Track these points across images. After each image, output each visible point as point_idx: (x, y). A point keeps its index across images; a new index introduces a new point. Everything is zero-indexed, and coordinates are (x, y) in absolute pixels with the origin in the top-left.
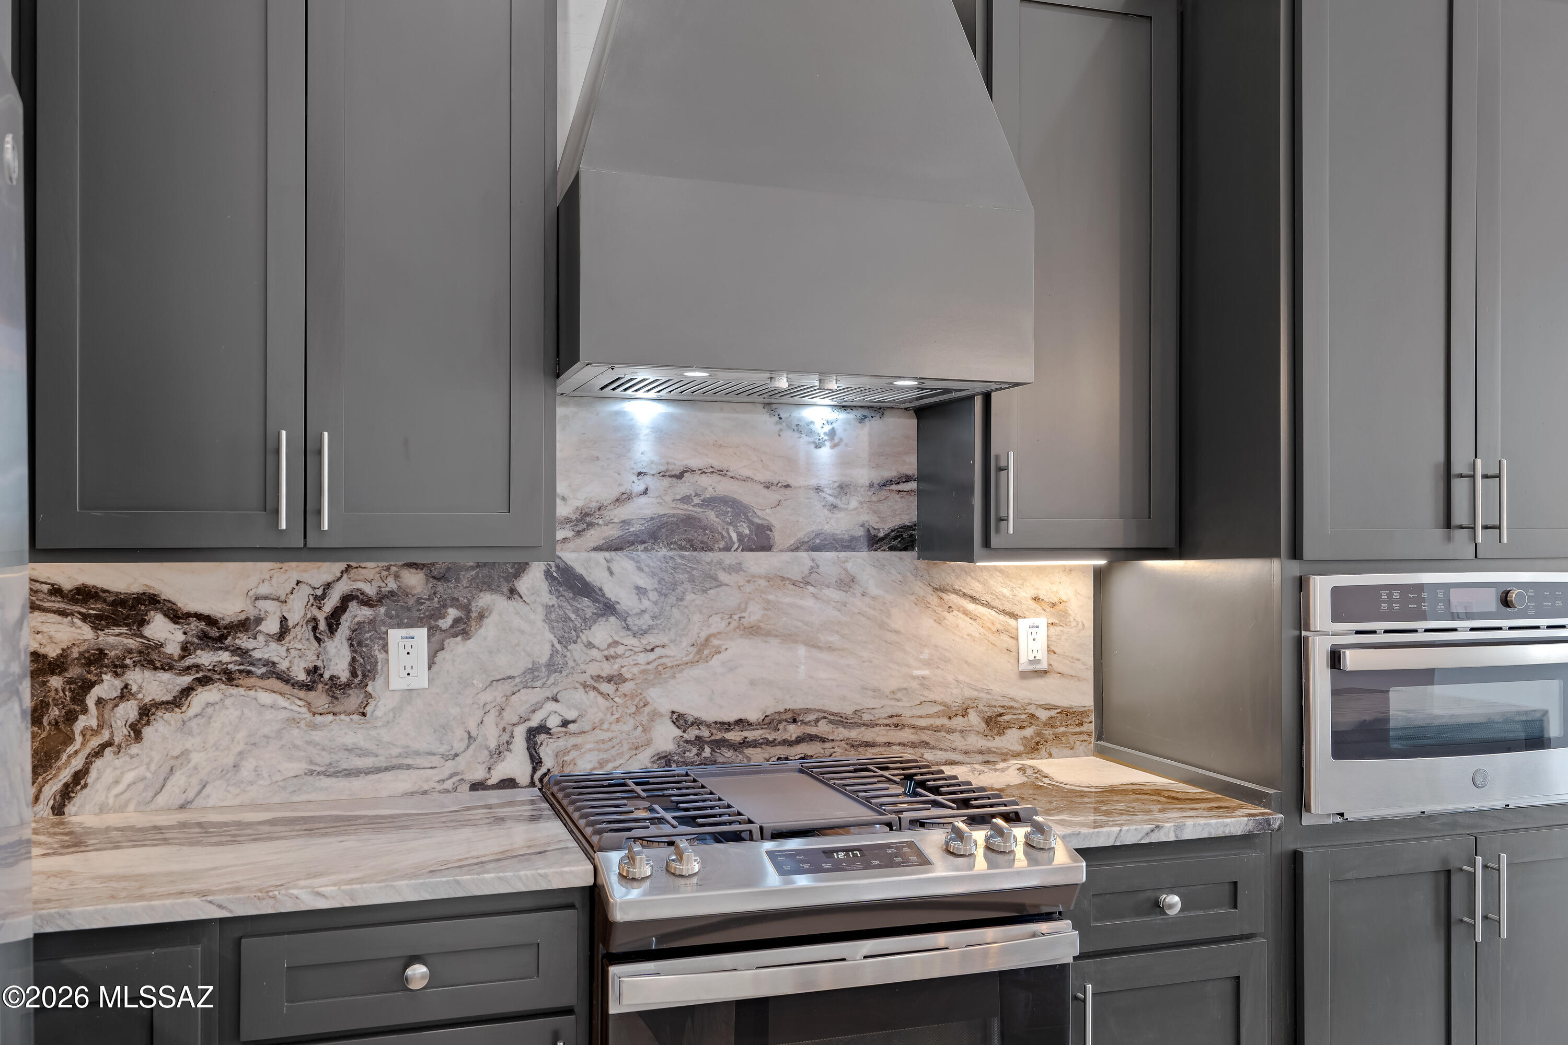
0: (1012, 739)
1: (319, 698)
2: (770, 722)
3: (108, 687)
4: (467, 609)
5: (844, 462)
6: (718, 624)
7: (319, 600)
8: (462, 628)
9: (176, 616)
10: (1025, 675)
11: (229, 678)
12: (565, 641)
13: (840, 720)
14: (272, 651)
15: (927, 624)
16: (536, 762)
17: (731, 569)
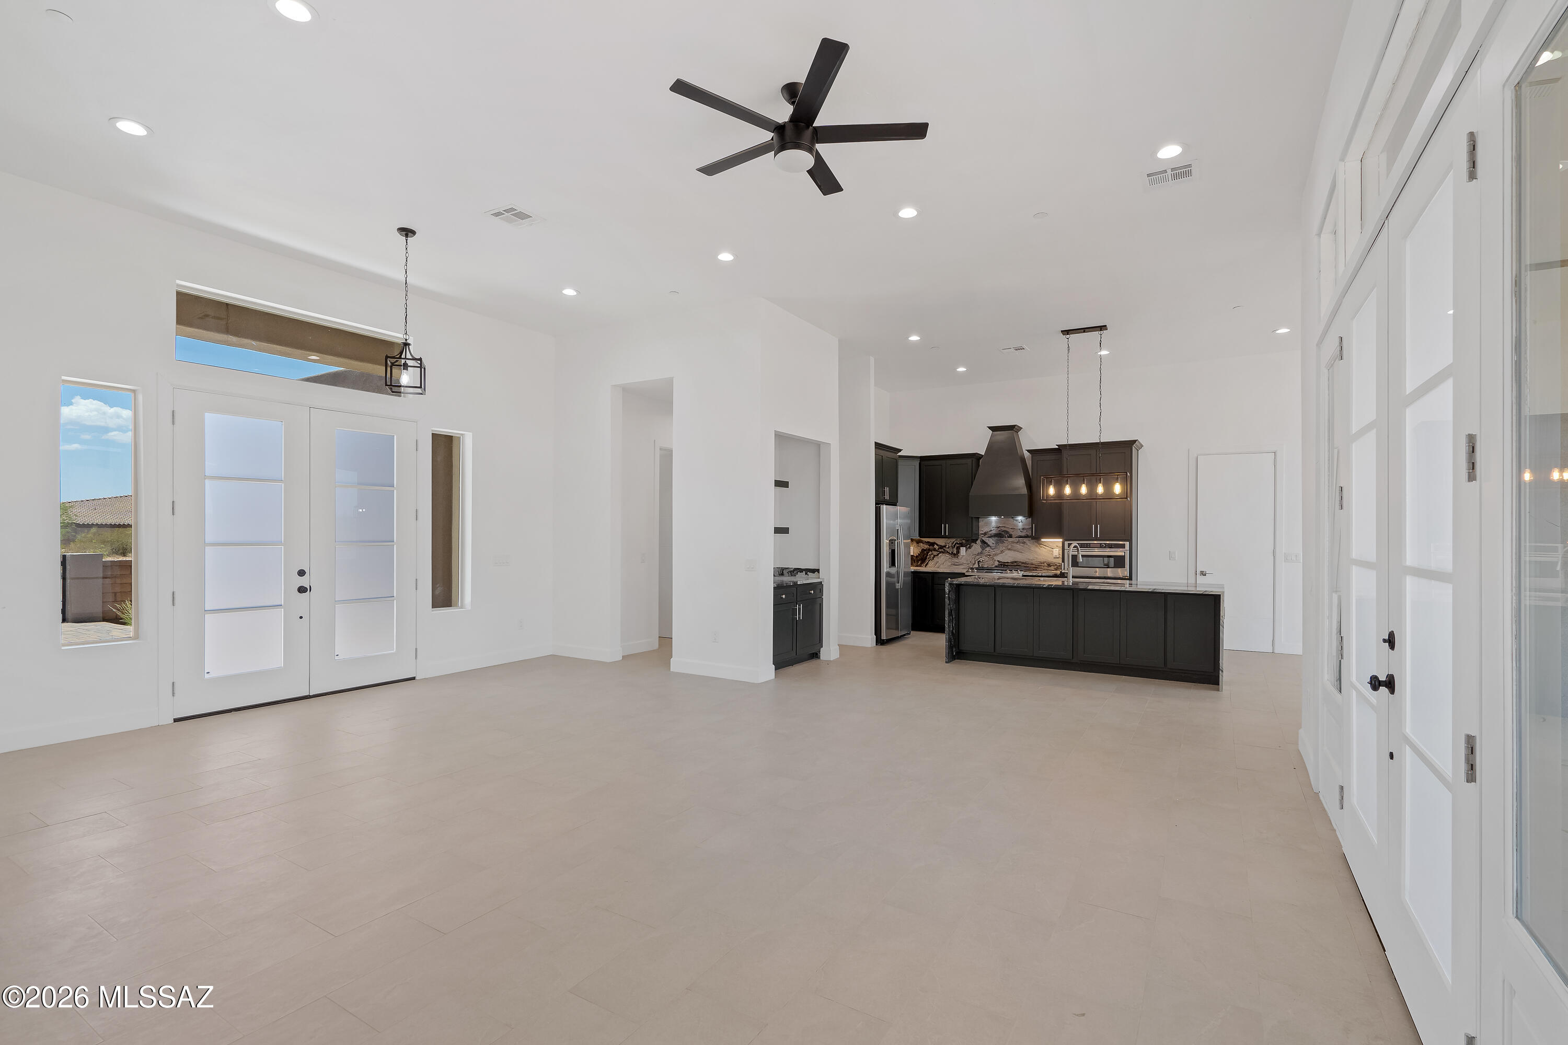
0: (1052, 568)
1: (953, 556)
2: (1012, 563)
3: (930, 553)
4: (970, 545)
5: (1023, 525)
6: (1004, 548)
7: (953, 544)
8: (970, 548)
9: (937, 545)
10: (1054, 558)
11: (943, 553)
12: (983, 550)
13: (1023, 563)
14: (948, 550)
15: (1037, 549)
16: (979, 566)
17: (1006, 541)
